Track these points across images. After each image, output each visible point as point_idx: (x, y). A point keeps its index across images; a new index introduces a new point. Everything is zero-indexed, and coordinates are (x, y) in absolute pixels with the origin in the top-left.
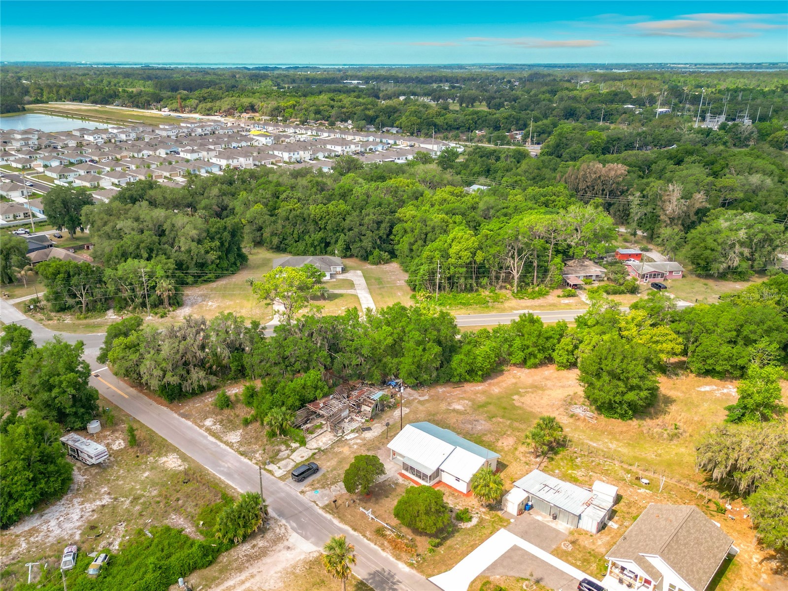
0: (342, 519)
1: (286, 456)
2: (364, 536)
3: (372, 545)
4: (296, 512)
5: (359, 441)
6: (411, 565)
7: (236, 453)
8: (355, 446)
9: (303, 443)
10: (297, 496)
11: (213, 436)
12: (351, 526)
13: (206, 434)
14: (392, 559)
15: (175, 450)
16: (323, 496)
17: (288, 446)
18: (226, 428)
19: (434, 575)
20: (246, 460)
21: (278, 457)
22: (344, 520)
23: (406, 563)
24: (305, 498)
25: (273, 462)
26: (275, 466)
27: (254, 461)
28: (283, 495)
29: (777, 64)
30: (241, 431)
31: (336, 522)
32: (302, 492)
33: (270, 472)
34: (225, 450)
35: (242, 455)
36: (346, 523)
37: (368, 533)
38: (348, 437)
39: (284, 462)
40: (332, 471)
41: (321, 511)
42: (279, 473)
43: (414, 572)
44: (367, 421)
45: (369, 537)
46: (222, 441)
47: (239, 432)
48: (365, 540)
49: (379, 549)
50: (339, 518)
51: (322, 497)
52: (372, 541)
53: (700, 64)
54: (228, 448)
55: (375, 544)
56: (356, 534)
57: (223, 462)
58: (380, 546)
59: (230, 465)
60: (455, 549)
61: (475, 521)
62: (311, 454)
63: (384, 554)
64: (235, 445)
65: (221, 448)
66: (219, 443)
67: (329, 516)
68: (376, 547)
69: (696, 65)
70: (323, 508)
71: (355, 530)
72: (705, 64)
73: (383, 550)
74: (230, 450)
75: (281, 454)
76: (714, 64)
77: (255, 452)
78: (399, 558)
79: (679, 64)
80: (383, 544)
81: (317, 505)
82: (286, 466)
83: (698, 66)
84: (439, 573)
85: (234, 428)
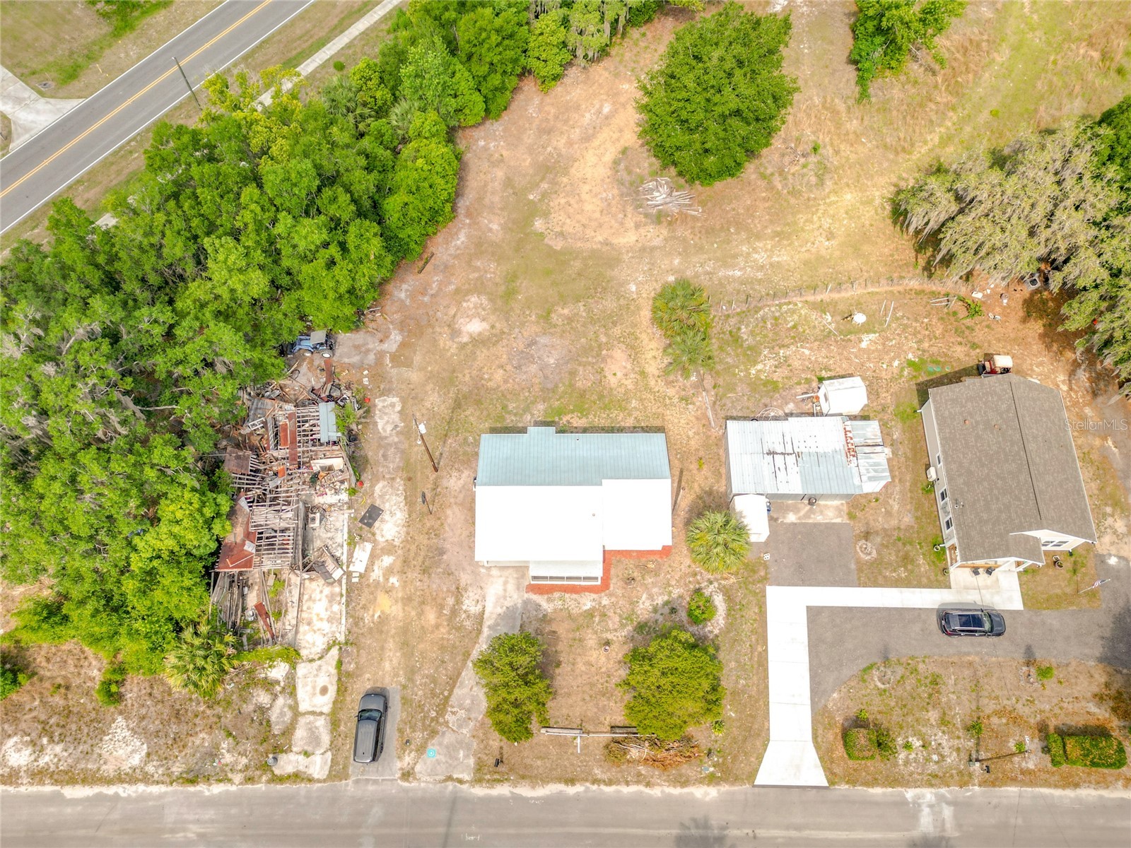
0: (527, 776)
1: (289, 715)
2: (596, 781)
3: (626, 790)
4: (442, 830)
5: (387, 560)
6: (712, 780)
7: (176, 787)
8: (394, 580)
9: (292, 654)
10: (406, 791)
11: (72, 781)
12: (559, 780)
13: (48, 789)
14: (676, 791)
16: (451, 750)
17: (269, 685)
18: (77, 741)
19: (757, 771)
20: (217, 789)
21: (276, 730)
22: (536, 777)
23: (701, 781)
24: (424, 783)
25: (278, 750)
26: (292, 757)
27: (237, 778)
28: (377, 812)
30: (120, 720)
31: (525, 791)
32: (407, 775)
33: (297, 777)
34: (142, 798)
35: (193, 782)
36: (545, 779)
37: (597, 772)
38: (358, 567)
39: (300, 733)
40: (411, 680)
41: (479, 791)
42: (318, 766)
43: (725, 788)
44: (353, 492)
45: (605, 777)
46: (109, 782)
47: (120, 727)
48: (603, 788)
49: (641, 788)
50: (523, 777)
51: (451, 757)
52: (618, 783)
54: (141, 788)
55: (627, 784)
56: (578, 789)
57: (173, 831)
58: (638, 782)
59: (196, 828)
60: (744, 692)
61: (719, 600)
62: (334, 671)
63: (656, 792)
64: (150, 769)
65: (128, 799)
66: (110, 790)
67: (503, 790)
68: (633, 789)
70: (478, 781)
71: (571, 781)
73: (648, 785)
74: (155, 789)
75: (274, 715)
77: (213, 754)
78: (685, 783)
80: (639, 774)
81: (461, 781)
82: (314, 739)
84: (760, 759)
85: (99, 728)
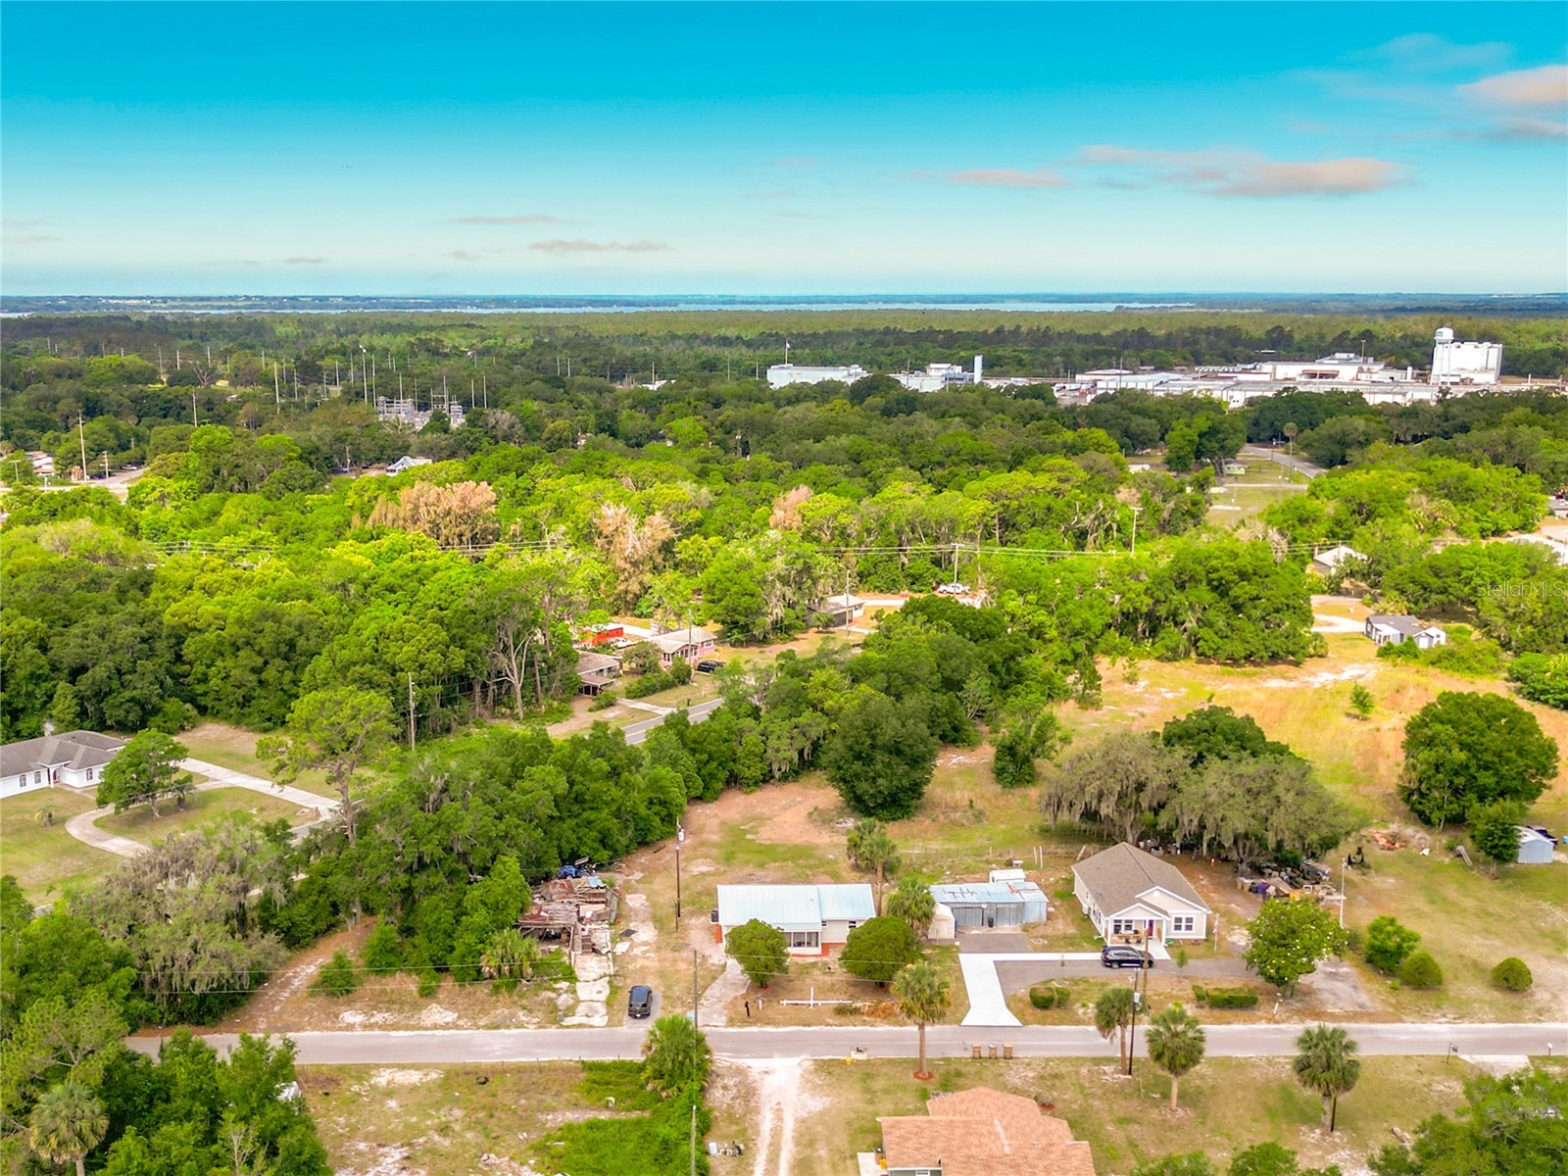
0: (771, 1023)
1: (572, 1001)
2: (828, 1025)
3: (853, 1028)
7: (483, 1031)
11: (396, 1029)
12: (797, 1024)
13: (377, 1032)
14: (896, 1028)
15: (378, 1066)
16: (707, 1014)
17: (554, 990)
18: (401, 1012)
20: (516, 1031)
21: (562, 1008)
22: (778, 1023)
25: (565, 1016)
26: (576, 1018)
27: (532, 1027)
29: (327, 298)
30: (434, 1005)
31: (770, 1029)
33: (580, 1026)
34: (454, 1035)
35: (495, 1028)
36: (785, 1024)
37: (829, 1021)
38: (620, 950)
39: (583, 1008)
40: (669, 989)
41: (733, 1030)
42: (598, 1021)
44: (612, 925)
45: (835, 1023)
46: (426, 1029)
47: (436, 1007)
48: (835, 1028)
49: (867, 1027)
50: (768, 1024)
51: (707, 1017)
52: (847, 1025)
53: (174, 299)
54: (453, 1031)
55: (855, 1026)
56: (813, 1028)
58: (864, 1025)
59: (500, 1045)
62: (606, 984)
63: (879, 1029)
64: (460, 1023)
65: (443, 1036)
67: (751, 1029)
68: (859, 1028)
69: (165, 300)
70: (730, 1026)
71: (807, 1025)
72: (183, 299)
73: (872, 1026)
74: (464, 1031)
75: (559, 1001)
76: (202, 299)
77: (512, 1017)
78: (903, 1025)
79: (130, 298)
80: (864, 1021)
81: (716, 1026)
82: (593, 1010)
83: (170, 303)
